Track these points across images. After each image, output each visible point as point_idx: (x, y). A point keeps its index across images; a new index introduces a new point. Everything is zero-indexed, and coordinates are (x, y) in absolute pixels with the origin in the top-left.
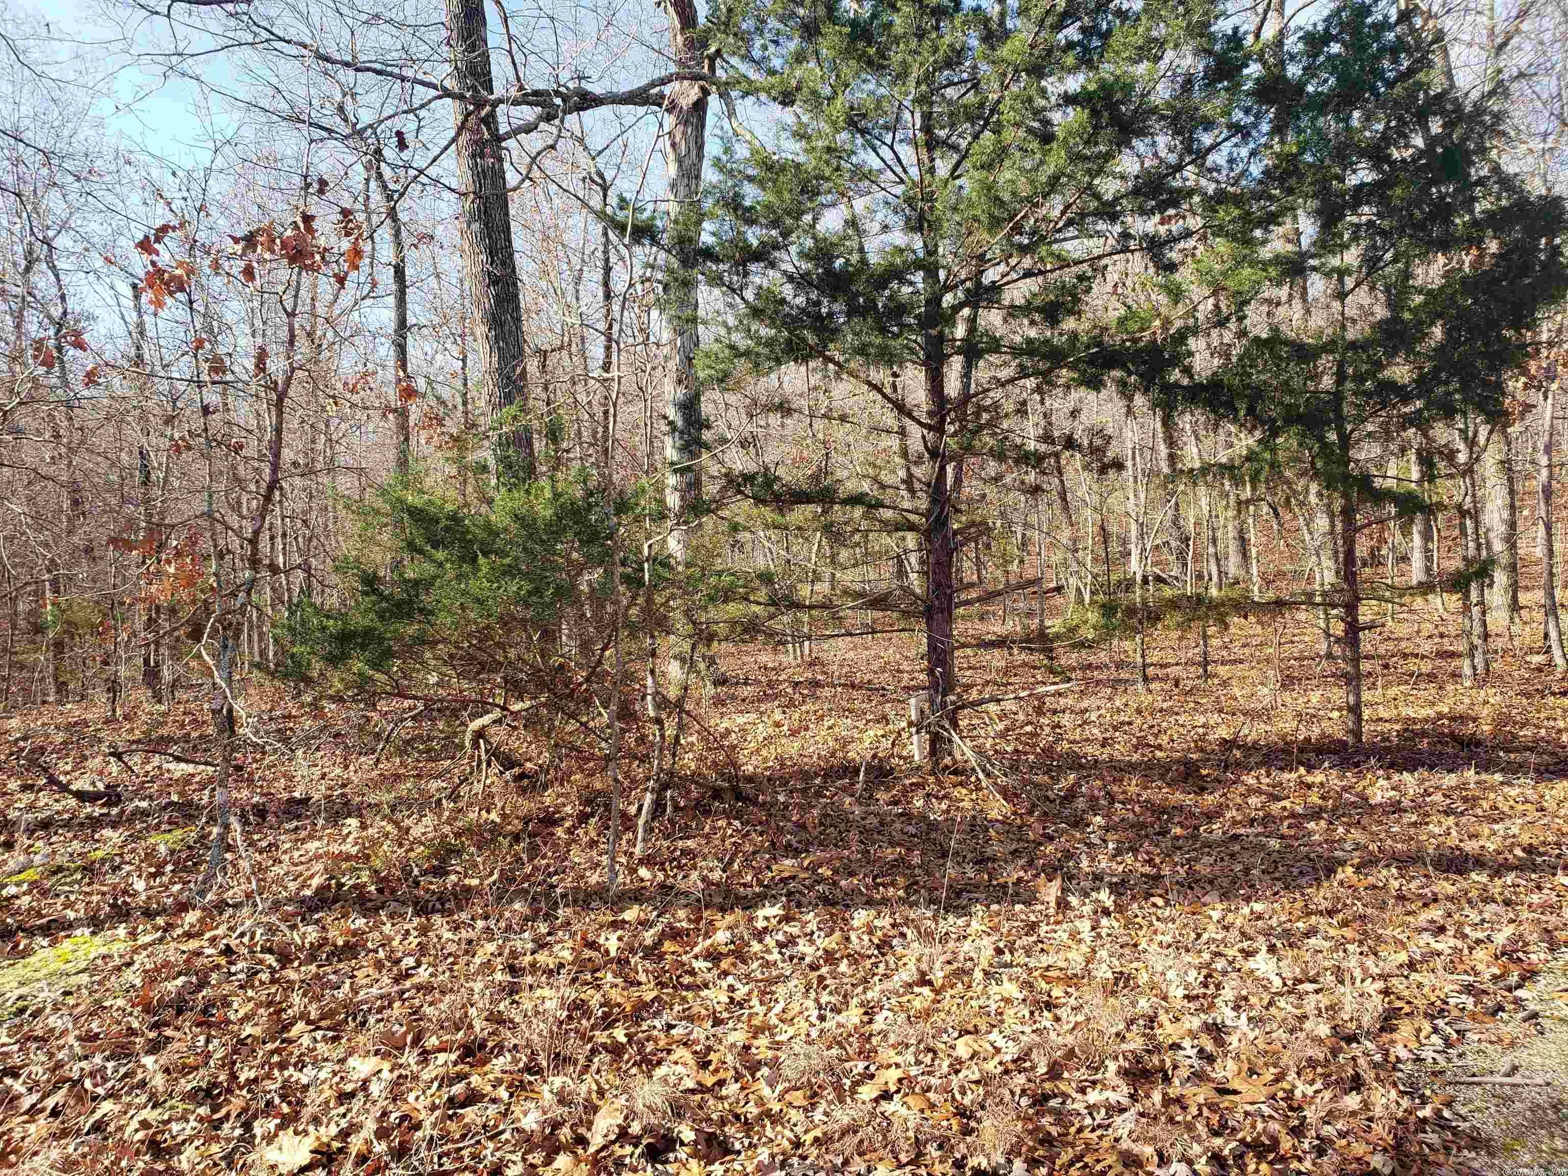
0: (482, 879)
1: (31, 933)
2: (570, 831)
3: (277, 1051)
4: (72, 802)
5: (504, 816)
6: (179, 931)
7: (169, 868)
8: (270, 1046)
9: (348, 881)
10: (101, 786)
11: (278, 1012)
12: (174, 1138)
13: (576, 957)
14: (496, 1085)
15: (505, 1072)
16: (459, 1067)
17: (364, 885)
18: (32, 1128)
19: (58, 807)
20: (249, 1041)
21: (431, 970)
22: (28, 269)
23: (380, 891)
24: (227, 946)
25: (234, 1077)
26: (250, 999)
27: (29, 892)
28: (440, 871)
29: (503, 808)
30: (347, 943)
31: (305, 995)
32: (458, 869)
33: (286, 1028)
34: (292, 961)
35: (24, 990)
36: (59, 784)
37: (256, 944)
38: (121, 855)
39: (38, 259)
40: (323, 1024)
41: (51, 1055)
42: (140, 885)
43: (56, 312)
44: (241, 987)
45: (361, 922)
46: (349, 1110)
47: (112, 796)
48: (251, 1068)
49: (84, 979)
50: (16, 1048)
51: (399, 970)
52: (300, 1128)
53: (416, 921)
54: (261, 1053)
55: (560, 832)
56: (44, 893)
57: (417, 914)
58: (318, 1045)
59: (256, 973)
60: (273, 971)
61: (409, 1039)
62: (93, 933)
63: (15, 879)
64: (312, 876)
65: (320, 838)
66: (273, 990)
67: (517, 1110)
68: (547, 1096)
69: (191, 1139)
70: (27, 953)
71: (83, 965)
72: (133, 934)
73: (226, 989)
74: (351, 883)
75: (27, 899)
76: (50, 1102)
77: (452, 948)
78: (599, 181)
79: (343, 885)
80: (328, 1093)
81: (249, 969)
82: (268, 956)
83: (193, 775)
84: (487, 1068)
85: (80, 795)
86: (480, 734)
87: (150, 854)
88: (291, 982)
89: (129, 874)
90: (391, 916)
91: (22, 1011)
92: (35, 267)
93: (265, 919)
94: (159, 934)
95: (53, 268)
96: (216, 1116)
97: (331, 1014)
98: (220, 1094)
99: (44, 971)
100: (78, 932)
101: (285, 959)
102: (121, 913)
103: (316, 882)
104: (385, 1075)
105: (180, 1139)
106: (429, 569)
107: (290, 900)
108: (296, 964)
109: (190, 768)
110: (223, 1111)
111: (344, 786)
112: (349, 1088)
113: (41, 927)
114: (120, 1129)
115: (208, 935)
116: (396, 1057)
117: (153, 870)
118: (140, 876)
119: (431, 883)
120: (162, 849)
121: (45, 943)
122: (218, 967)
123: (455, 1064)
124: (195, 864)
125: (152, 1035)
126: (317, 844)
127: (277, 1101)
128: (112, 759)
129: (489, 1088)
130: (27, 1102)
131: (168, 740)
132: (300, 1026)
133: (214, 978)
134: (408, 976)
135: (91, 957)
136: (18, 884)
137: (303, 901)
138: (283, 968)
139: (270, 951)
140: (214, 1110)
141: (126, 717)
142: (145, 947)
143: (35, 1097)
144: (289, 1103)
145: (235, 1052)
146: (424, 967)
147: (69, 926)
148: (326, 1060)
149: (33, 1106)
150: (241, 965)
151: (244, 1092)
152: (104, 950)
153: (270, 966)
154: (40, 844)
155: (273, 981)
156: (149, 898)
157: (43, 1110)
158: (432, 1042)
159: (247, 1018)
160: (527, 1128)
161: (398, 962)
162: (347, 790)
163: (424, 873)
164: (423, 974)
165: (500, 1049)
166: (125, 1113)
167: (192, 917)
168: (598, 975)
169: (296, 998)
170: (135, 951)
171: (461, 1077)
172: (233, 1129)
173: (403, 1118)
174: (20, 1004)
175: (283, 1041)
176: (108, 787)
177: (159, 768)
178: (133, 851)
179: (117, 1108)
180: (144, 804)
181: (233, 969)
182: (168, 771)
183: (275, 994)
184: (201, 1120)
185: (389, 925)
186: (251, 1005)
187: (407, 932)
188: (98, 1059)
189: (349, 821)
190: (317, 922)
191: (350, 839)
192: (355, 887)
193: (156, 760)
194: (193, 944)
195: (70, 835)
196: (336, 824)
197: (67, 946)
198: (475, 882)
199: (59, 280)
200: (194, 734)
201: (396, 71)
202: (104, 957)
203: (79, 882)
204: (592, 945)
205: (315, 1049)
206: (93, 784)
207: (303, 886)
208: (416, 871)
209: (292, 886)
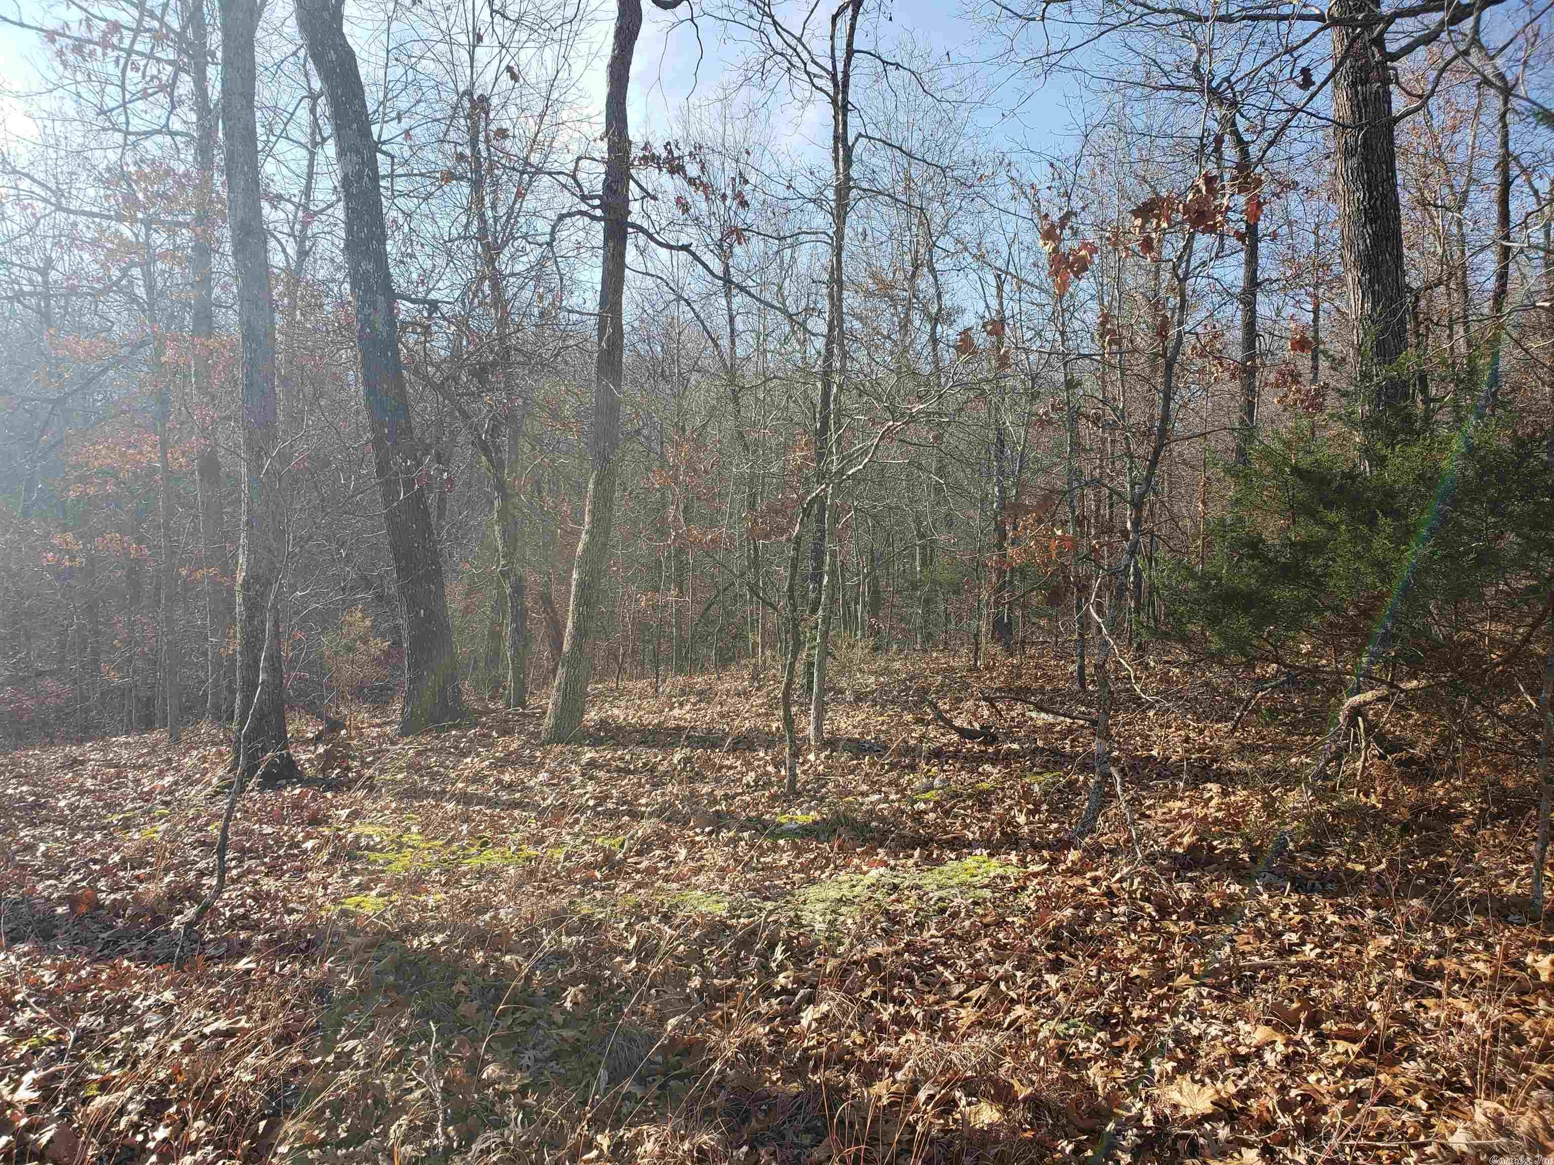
0: (1368, 865)
1: (941, 845)
2: (1469, 830)
3: (1164, 997)
4: (955, 737)
5: (1386, 803)
6: (1062, 867)
7: (1045, 807)
8: (1157, 991)
9: (1220, 846)
10: (977, 726)
11: (1163, 960)
12: (1081, 1053)
13: (1496, 972)
14: (1412, 1089)
15: (1421, 1080)
16: (1362, 1060)
17: (1236, 852)
18: (963, 1013)
19: (944, 740)
20: (1138, 981)
21: (1318, 950)
22: (914, 275)
23: (1253, 859)
24: (1108, 887)
25: (1127, 1012)
26: (1133, 942)
27: (934, 810)
28: (1318, 850)
29: (1385, 794)
30: (1224, 906)
31: (1186, 949)
32: (1339, 850)
33: (1170, 977)
34: (1170, 914)
35: (943, 893)
36: (944, 719)
37: (1135, 891)
38: (1003, 789)
39: (922, 265)
40: (1207, 981)
41: (971, 955)
42: (1022, 819)
43: (934, 309)
44: (1124, 929)
45: (1235, 888)
46: (1246, 1073)
47: (988, 736)
48: (1142, 1008)
49: (987, 893)
50: (942, 941)
51: (1282, 942)
52: (1197, 1077)
53: (1295, 897)
54: (1150, 996)
55: (1457, 829)
56: (947, 813)
57: (1295, 890)
58: (1206, 1002)
59: (1137, 919)
60: (1153, 920)
61: (1303, 1016)
62: (991, 855)
63: (923, 796)
64: (1182, 836)
65: (1182, 799)
66: (1155, 938)
67: (1439, 1125)
68: (1479, 1117)
69: (1096, 1058)
70: (939, 862)
71: (986, 881)
72: (1023, 862)
73: (1110, 928)
74: (1223, 846)
75: (932, 816)
76: (975, 994)
77: (1337, 932)
78: (1498, 84)
79: (1215, 848)
80: (1222, 1051)
81: (1130, 913)
82: (1147, 905)
83: (1054, 725)
84: (1397, 1069)
85: (961, 731)
86: (1357, 711)
87: (1027, 793)
88: (1172, 935)
89: (1011, 808)
90: (1267, 887)
91: (942, 911)
92: (919, 272)
93: (1142, 869)
94: (1046, 866)
95: (932, 270)
96: (1116, 1044)
97: (1216, 973)
98: (1117, 1024)
99: (956, 880)
100: (978, 852)
101: (1164, 912)
102: (1011, 841)
103: (1186, 840)
104: (1280, 1047)
105: (1086, 1055)
106: (1320, 531)
107: (1163, 855)
108: (1174, 917)
109: (1050, 718)
110: (1122, 1041)
111: (1201, 750)
112: (1243, 1050)
113: (947, 842)
114: (1035, 1033)
115: (1089, 875)
116: (1289, 1032)
117: (1031, 806)
118: (1021, 811)
119: (1309, 861)
120: (1036, 788)
121: (953, 856)
122: (1102, 905)
123: (1358, 1056)
124: (1066, 807)
125: (1051, 956)
126: (1179, 804)
127: (1171, 1044)
128: (983, 703)
129: (1401, 1092)
130: (957, 989)
131: (1027, 690)
132: (1184, 978)
133: (1098, 917)
134: (1291, 952)
135: (992, 875)
136: (926, 802)
137: (1175, 858)
138: (1162, 918)
139: (1148, 900)
140: (1115, 1037)
141: (987, 668)
142: (1035, 875)
143: (961, 987)
144: (1183, 1050)
145: (1126, 989)
146: (1309, 946)
147: (970, 845)
148: (1214, 1017)
149: (961, 994)
150: (1122, 909)
151: (1139, 1028)
152: (1000, 871)
153: (1149, 915)
154: (934, 769)
155: (1154, 930)
156: (1031, 831)
157: (969, 999)
158: (1328, 1026)
159: (1133, 959)
160: (1455, 1147)
161: (1280, 935)
162: (1205, 754)
163: (1302, 849)
164: (1310, 952)
165: (1411, 1053)
166: (1036, 1020)
167: (1073, 855)
168: (1526, 998)
169: (1177, 949)
170: (1027, 878)
171: (1365, 1072)
172: (1133, 1059)
173: (1306, 1097)
174: (940, 904)
175: (1170, 989)
176: (982, 727)
177: (1023, 715)
178: (1011, 787)
179: (1029, 1014)
180: (1015, 746)
181: (1115, 911)
182: (1031, 719)
183: (1157, 943)
184: (1103, 1044)
185: (1266, 896)
186: (1135, 947)
187: (1286, 907)
188: (1008, 966)
189: (1209, 786)
190: (1191, 880)
191: (1213, 803)
192: (1227, 852)
193: (1019, 707)
194: (1077, 881)
195: (958, 765)
196: (1196, 788)
197: (969, 862)
198: (1360, 868)
199: (936, 280)
200: (1048, 688)
201: (1273, 11)
202: (1002, 878)
203: (969, 807)
204: (1519, 965)
205: (1201, 1004)
206: (970, 723)
207: (1173, 844)
208: (1291, 846)
209: (1164, 842)
